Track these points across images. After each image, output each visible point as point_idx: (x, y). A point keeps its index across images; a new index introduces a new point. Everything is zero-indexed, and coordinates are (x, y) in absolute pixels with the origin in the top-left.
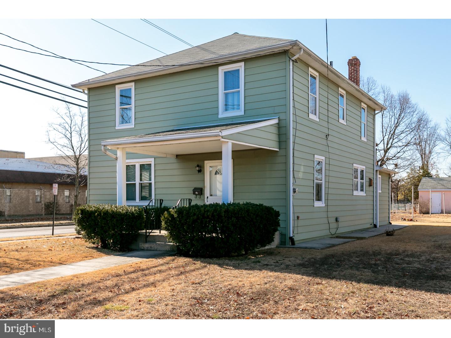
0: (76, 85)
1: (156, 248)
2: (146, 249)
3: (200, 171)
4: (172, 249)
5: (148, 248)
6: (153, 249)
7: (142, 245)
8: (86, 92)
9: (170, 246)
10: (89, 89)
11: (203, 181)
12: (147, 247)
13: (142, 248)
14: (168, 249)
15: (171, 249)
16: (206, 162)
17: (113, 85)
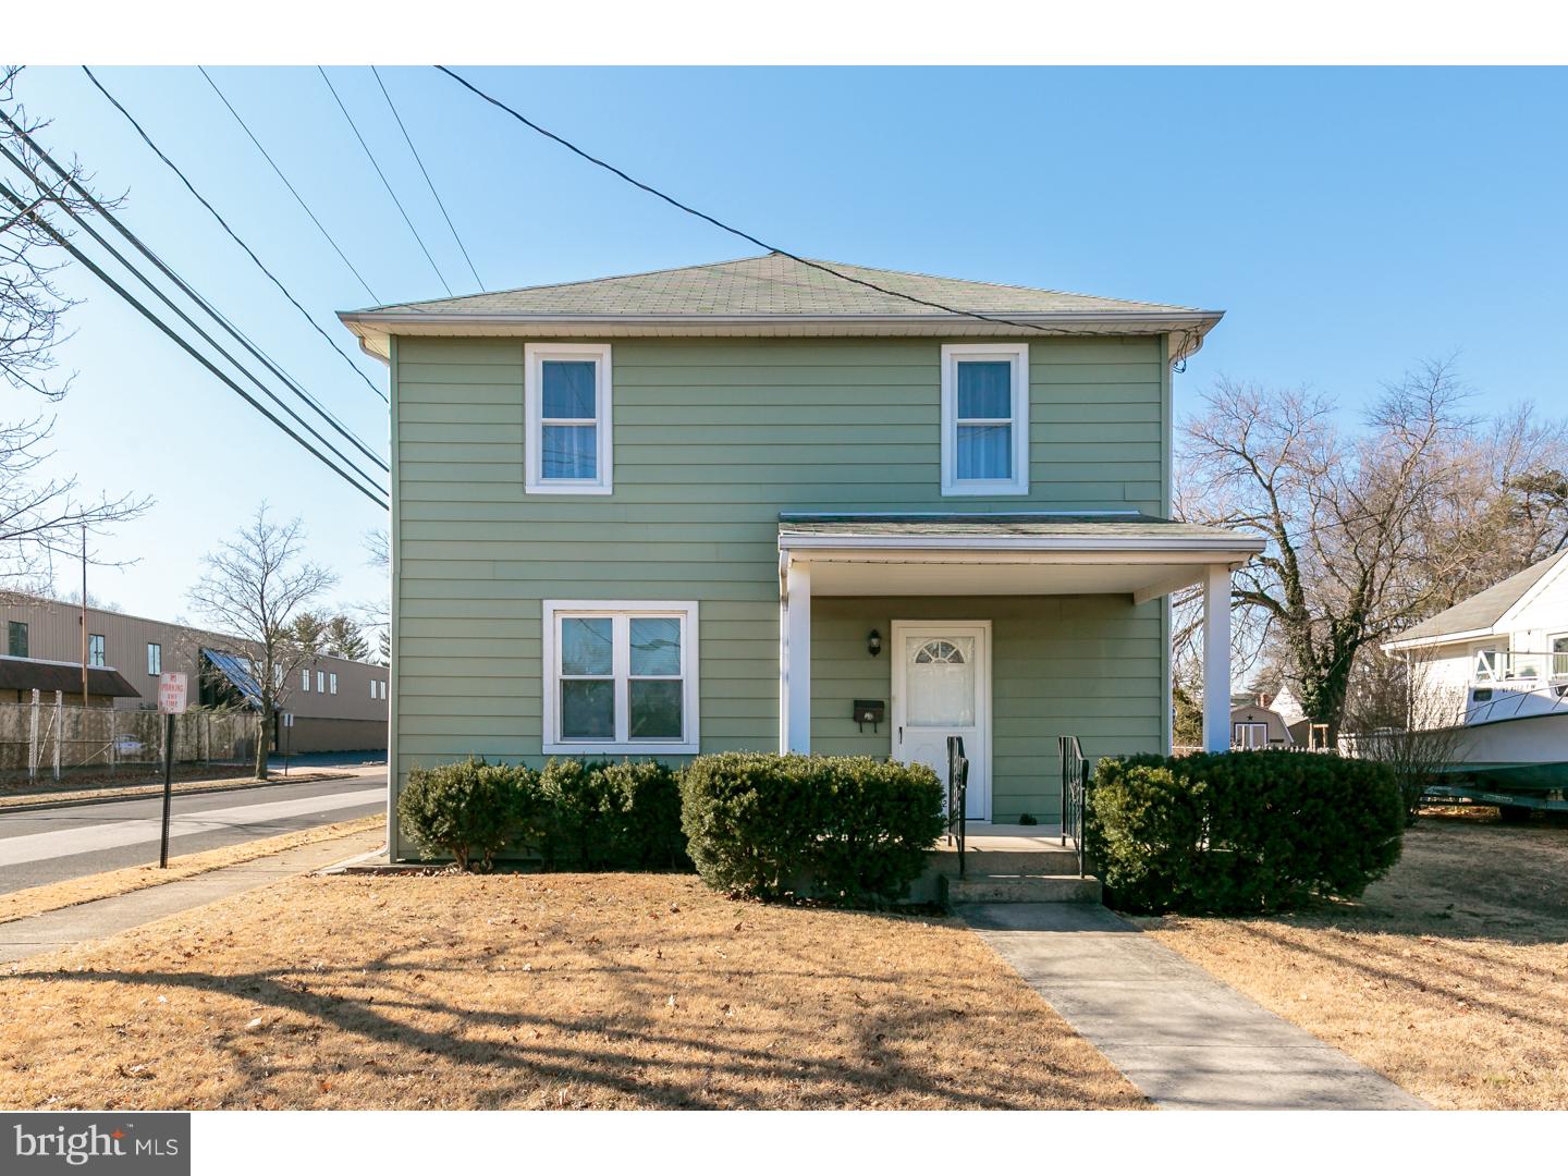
0: (360, 317)
1: (1016, 895)
2: (977, 898)
3: (874, 651)
4: (1081, 896)
5: (984, 895)
6: (1006, 897)
7: (961, 886)
8: (385, 348)
9: (1077, 885)
10: (398, 340)
11: (888, 680)
12: (979, 892)
13: (961, 897)
14: (1067, 894)
15: (1077, 895)
16: (895, 624)
17: (518, 343)
